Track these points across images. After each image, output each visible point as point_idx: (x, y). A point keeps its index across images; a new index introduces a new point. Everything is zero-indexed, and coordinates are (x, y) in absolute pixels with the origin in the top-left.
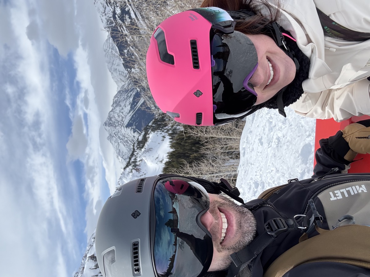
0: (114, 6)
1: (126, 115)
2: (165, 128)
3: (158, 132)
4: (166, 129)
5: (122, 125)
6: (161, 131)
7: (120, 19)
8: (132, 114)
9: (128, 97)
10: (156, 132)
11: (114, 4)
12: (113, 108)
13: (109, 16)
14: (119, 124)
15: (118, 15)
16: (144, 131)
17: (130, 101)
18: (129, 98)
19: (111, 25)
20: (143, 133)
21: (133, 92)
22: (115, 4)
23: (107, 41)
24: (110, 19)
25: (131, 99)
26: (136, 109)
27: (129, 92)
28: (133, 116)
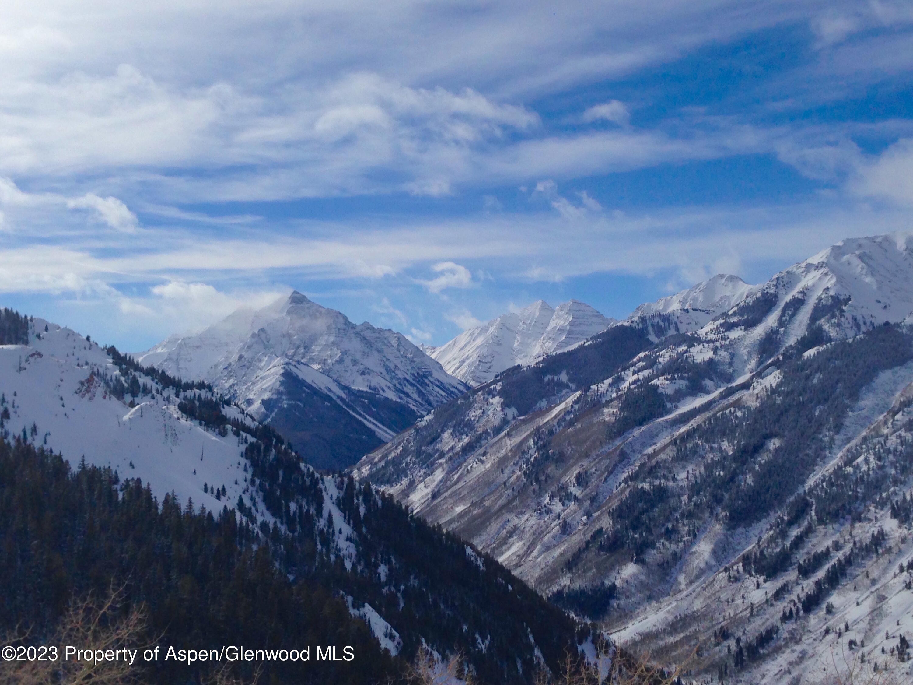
0: (717, 340)
1: (331, 374)
5: (296, 358)
6: (246, 481)
7: (673, 361)
8: (335, 398)
9: (398, 385)
11: (724, 339)
12: (358, 330)
13: (681, 323)
14: (298, 347)
15: (688, 354)
17: (383, 390)
18: (395, 385)
19: (650, 329)
21: (416, 401)
22: (723, 342)
23: (596, 316)
24: (672, 326)
25: (391, 395)
26: (354, 410)
27: (418, 388)
28: (330, 399)
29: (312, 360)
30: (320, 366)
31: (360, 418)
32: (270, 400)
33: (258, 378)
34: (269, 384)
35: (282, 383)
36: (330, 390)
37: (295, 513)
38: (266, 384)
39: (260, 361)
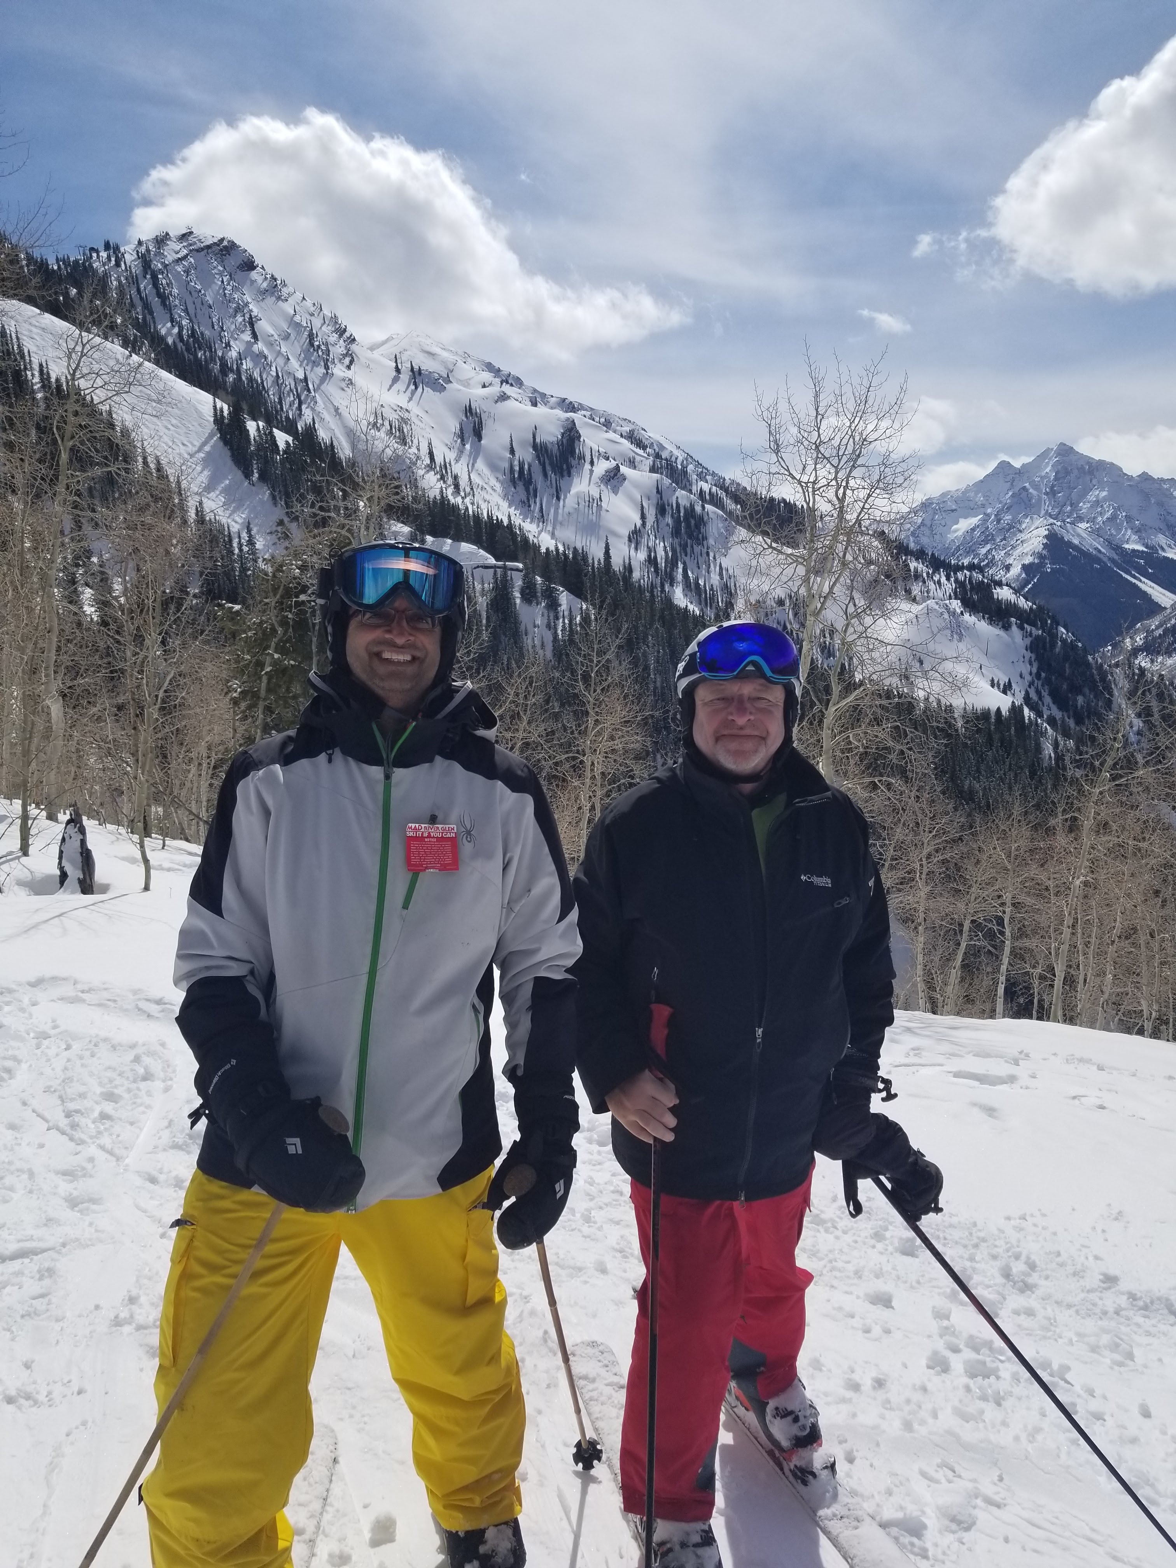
1: (1101, 534)
2: (1045, 694)
3: (1031, 664)
4: (1040, 698)
5: (1061, 518)
6: (1031, 674)
8: (1105, 559)
10: (1028, 654)
12: (1134, 481)
14: (1064, 505)
16: (1031, 608)
17: (1163, 549)
20: (1024, 603)
28: (1098, 560)
29: (1080, 519)
30: (1088, 525)
31: (1134, 581)
32: (1031, 565)
33: (1019, 542)
34: (1031, 547)
35: (1045, 545)
36: (1100, 551)
37: (1082, 707)
38: (1028, 548)
39: (1020, 523)
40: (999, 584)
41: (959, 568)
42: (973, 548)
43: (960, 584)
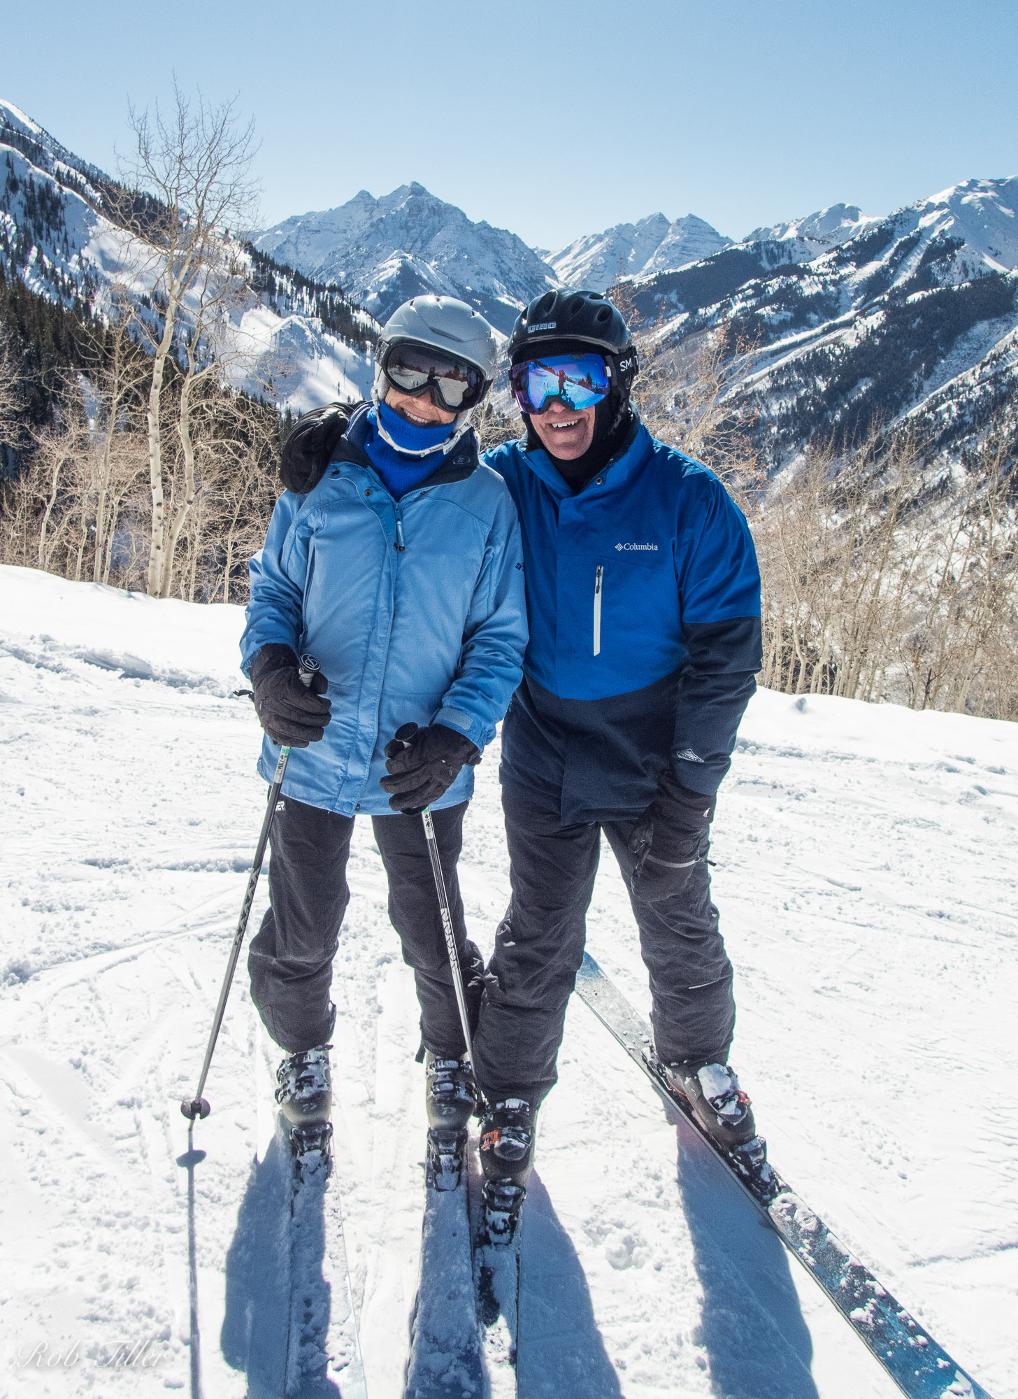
11: (834, 273)
12: (475, 228)
13: (795, 252)
19: (763, 255)
22: (833, 277)
23: (711, 234)
24: (785, 255)
29: (430, 256)
30: (436, 263)
32: (385, 293)
33: (376, 270)
35: (398, 276)
38: (383, 277)
39: (378, 252)
40: (357, 308)
41: (321, 288)
42: (335, 271)
43: (321, 305)
